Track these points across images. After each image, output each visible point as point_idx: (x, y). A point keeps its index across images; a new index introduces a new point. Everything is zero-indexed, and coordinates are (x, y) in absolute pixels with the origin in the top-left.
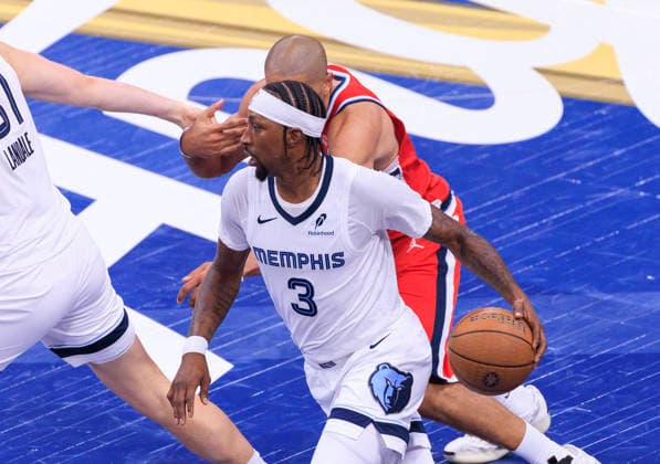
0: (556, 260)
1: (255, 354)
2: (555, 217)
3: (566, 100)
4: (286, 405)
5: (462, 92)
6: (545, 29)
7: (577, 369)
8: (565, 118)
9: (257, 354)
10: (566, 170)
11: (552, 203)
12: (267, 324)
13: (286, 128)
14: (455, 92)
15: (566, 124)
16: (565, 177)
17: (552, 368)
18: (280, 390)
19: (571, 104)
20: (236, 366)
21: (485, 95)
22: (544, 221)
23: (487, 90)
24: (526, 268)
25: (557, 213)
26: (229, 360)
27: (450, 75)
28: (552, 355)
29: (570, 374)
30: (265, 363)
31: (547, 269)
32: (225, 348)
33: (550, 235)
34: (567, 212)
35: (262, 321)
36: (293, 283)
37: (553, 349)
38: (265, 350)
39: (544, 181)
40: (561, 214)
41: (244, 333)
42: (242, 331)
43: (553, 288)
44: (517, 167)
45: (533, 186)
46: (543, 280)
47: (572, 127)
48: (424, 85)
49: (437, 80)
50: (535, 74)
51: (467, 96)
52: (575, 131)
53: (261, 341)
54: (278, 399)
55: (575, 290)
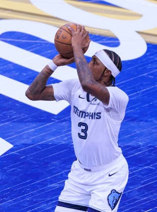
0: (142, 108)
1: (22, 141)
2: (143, 90)
3: (148, 44)
4: (34, 162)
5: (107, 40)
6: (141, 16)
7: (150, 151)
8: (147, 51)
9: (23, 142)
10: (147, 72)
11: (142, 85)
12: (27, 130)
13: (106, 68)
14: (104, 40)
15: (148, 54)
16: (147, 75)
17: (140, 151)
18: (32, 156)
19: (150, 46)
20: (14, 146)
21: (117, 41)
22: (138, 92)
23: (117, 39)
24: (131, 111)
25: (143, 89)
26: (11, 143)
27: (103, 33)
28: (140, 146)
29: (147, 153)
30: (26, 145)
31: (139, 111)
32: (10, 139)
33: (140, 98)
34: (148, 89)
35: (25, 128)
36: (80, 124)
37: (140, 143)
38: (26, 140)
39: (139, 76)
40: (145, 90)
41: (18, 133)
42: (17, 132)
43: (141, 119)
44: (128, 71)
45: (134, 78)
46: (137, 116)
47: (150, 55)
48: (92, 36)
49: (97, 35)
50: (137, 34)
51: (109, 42)
52: (152, 57)
53: (25, 136)
54: (31, 160)
55: (150, 120)
